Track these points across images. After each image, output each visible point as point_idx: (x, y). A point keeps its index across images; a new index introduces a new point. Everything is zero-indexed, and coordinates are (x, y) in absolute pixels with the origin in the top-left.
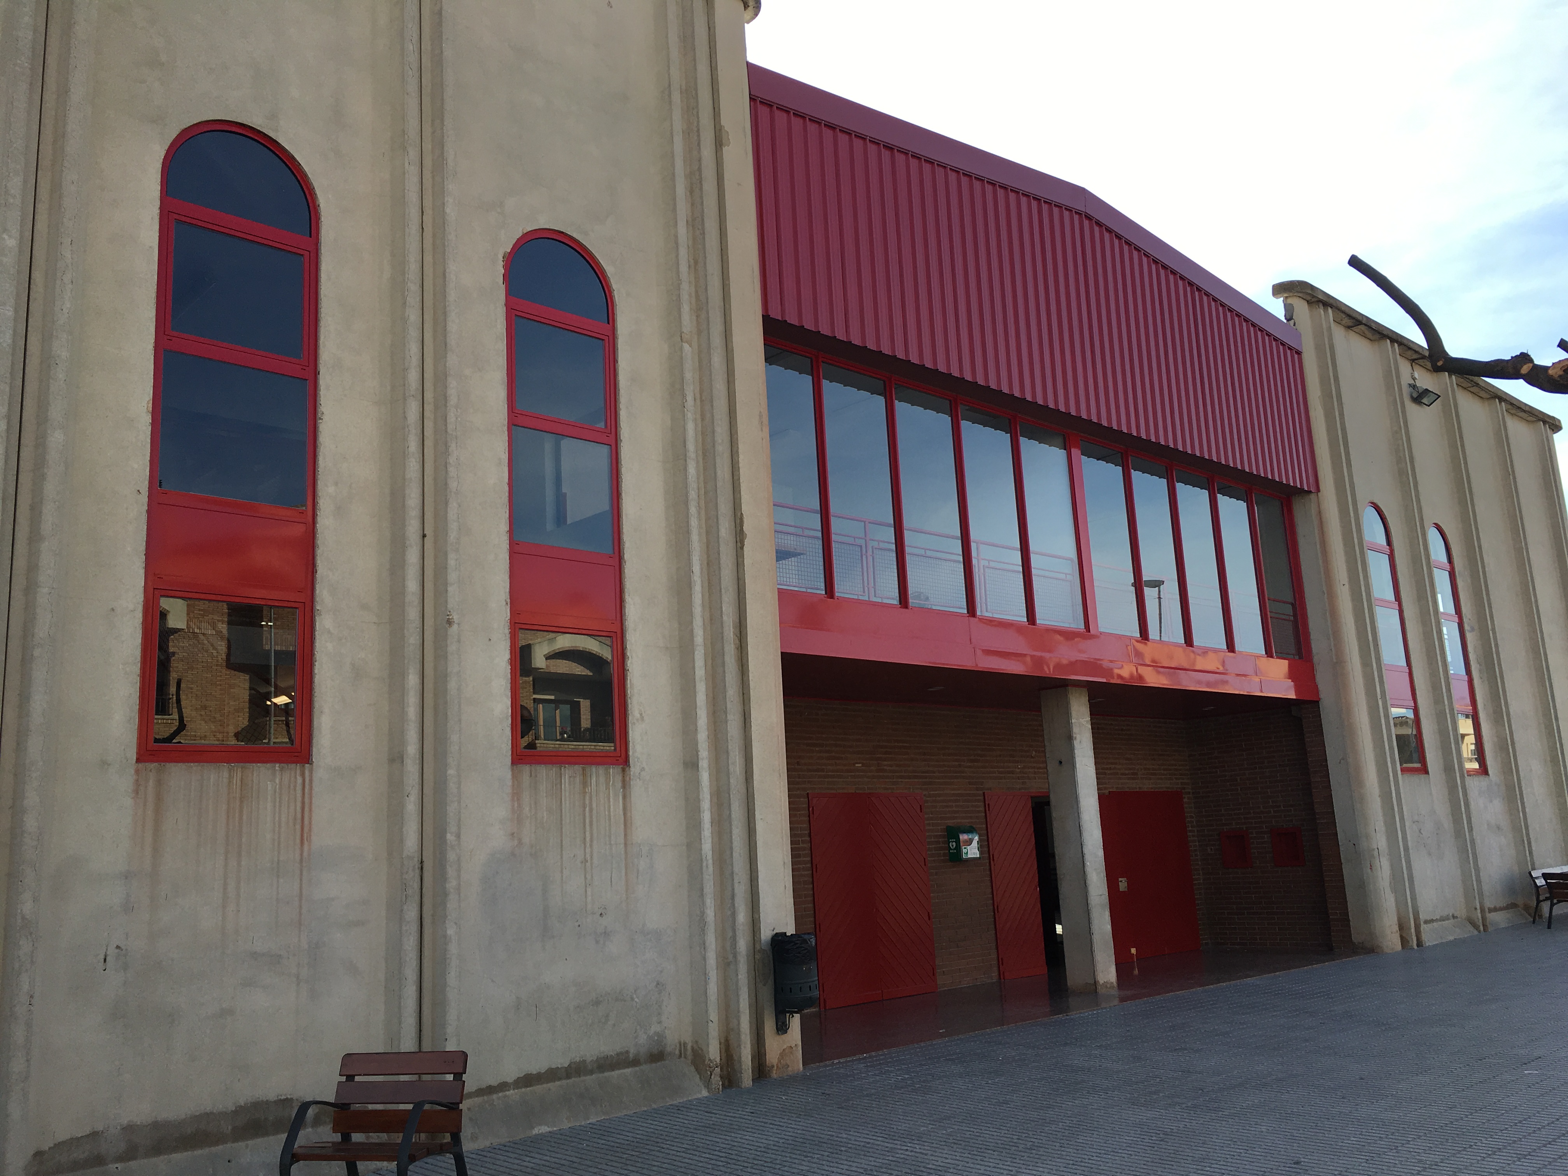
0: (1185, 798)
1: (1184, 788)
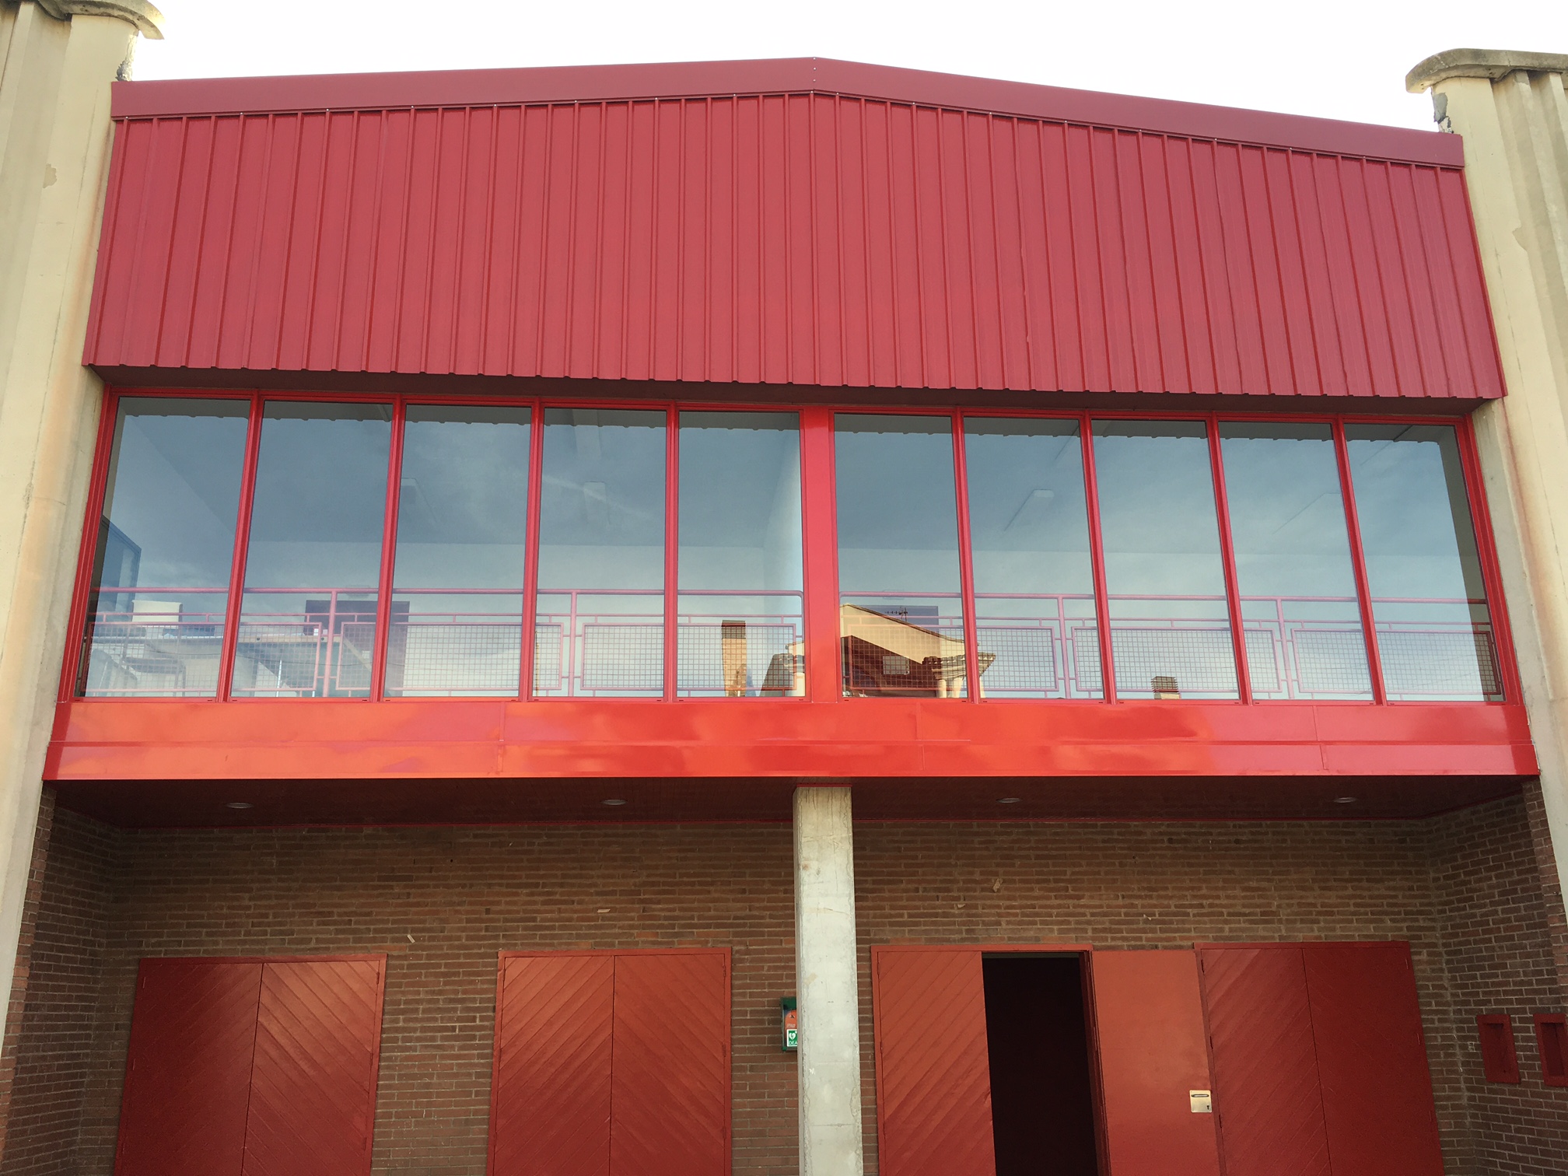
1: (1417, 937)
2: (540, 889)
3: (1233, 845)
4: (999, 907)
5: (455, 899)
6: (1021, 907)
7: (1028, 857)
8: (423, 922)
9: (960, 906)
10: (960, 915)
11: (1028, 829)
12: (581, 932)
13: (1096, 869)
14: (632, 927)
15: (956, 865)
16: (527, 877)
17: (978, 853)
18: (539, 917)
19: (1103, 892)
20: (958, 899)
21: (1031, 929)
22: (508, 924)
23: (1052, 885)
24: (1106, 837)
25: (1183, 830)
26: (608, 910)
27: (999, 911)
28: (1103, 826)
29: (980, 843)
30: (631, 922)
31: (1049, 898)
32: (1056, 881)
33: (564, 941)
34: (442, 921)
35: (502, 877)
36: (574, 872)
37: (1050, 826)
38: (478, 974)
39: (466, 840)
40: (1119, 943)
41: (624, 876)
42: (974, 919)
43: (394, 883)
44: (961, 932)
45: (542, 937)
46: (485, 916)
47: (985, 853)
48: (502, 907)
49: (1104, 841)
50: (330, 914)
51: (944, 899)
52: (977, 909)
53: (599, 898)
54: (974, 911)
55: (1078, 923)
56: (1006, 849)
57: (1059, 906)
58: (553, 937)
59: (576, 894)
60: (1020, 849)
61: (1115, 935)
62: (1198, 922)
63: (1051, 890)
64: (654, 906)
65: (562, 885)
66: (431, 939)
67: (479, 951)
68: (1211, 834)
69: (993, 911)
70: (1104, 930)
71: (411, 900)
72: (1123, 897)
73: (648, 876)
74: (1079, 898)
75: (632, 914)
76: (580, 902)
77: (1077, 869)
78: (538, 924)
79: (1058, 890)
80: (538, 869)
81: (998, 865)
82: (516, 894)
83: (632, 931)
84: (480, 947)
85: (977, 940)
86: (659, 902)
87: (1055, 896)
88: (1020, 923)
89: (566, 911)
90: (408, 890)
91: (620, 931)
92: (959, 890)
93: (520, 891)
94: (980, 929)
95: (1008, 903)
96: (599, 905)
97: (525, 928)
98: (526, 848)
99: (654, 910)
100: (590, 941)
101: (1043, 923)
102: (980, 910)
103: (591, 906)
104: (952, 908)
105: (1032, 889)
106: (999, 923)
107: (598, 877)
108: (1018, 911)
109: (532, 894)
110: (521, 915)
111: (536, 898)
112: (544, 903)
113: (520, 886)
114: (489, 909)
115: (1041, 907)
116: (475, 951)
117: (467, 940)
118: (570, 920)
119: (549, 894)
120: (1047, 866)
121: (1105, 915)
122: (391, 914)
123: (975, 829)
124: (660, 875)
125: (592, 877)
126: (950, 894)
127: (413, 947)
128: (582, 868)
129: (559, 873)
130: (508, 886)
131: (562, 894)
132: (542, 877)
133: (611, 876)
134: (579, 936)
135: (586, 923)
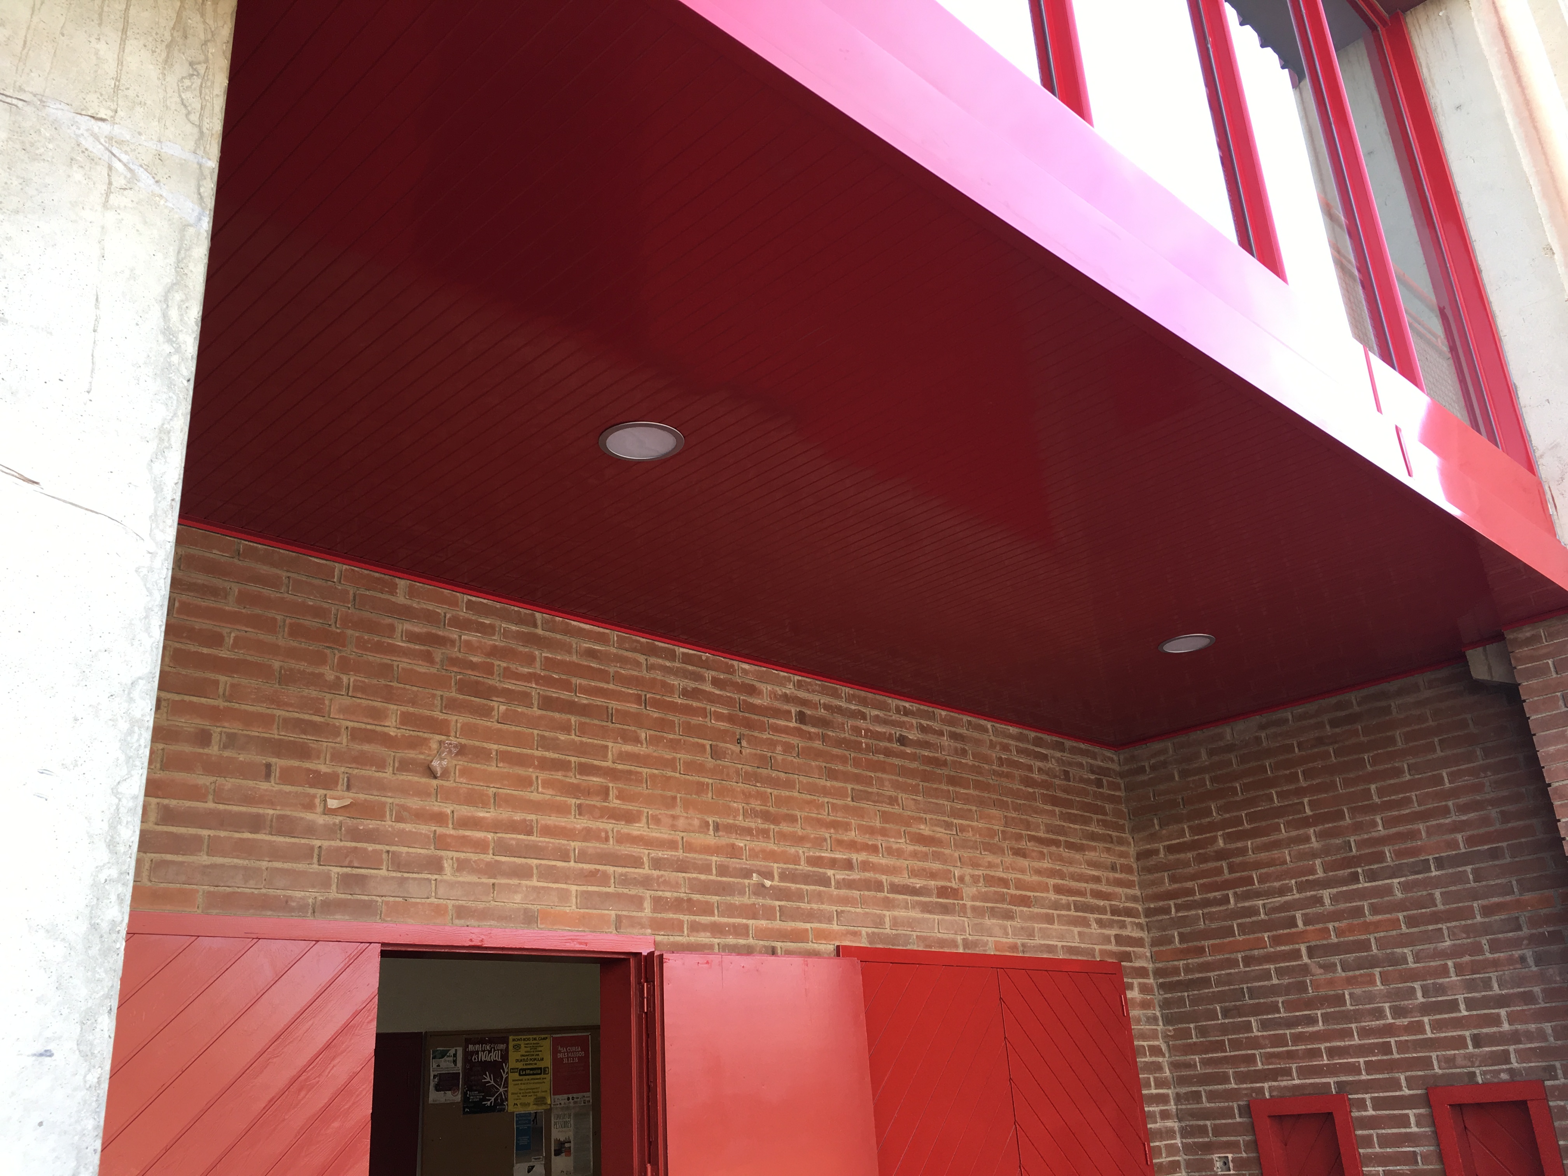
0: (1131, 987)
1: (1127, 956)
3: (895, 746)
4: (439, 818)
6: (496, 826)
7: (524, 698)
9: (333, 804)
10: (331, 831)
11: (532, 630)
13: (668, 755)
15: (335, 686)
17: (403, 664)
19: (678, 811)
20: (327, 782)
21: (514, 890)
23: (573, 779)
24: (691, 685)
25: (825, 700)
27: (440, 830)
28: (687, 659)
29: (412, 637)
31: (562, 810)
32: (584, 769)
37: (580, 633)
40: (704, 938)
42: (370, 847)
44: (325, 882)
47: (422, 668)
49: (685, 693)
51: (287, 777)
52: (382, 818)
54: (372, 824)
55: (625, 881)
56: (473, 666)
57: (588, 835)
60: (508, 674)
61: (697, 918)
62: (845, 901)
63: (574, 790)
68: (864, 717)
69: (425, 829)
70: (678, 905)
72: (717, 828)
74: (630, 818)
77: (629, 748)
79: (587, 792)
81: (451, 705)
85: (367, 908)
87: (579, 806)
88: (492, 870)
92: (337, 757)
94: (385, 879)
95: (465, 811)
101: (549, 874)
102: (388, 824)
104: (309, 806)
105: (525, 783)
106: (436, 866)
108: (490, 836)
115: (547, 831)
120: (566, 728)
121: (682, 866)
123: (401, 598)
126: (307, 765)
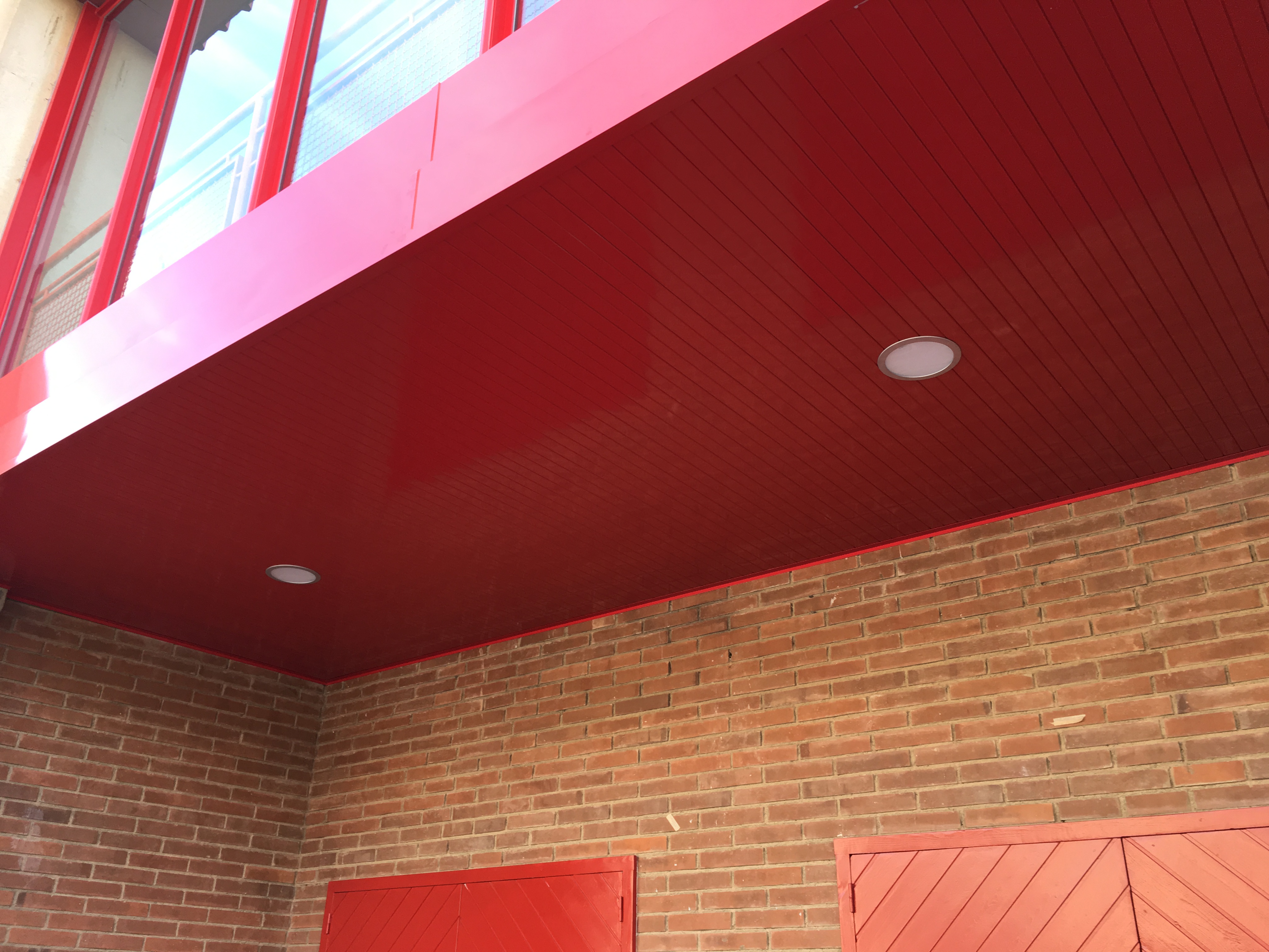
2: (906, 688)
5: (744, 732)
8: (691, 785)
12: (1021, 781)
14: (1157, 755)
16: (876, 663)
18: (914, 752)
22: (849, 775)
26: (1079, 718)
30: (1152, 742)
33: (982, 807)
34: (723, 780)
35: (823, 672)
36: (977, 636)
38: (800, 897)
39: (752, 609)
41: (1104, 626)
43: (642, 714)
45: (929, 800)
46: (800, 762)
48: (834, 738)
50: (551, 785)
53: (1054, 689)
58: (953, 798)
59: (992, 687)
64: (1211, 691)
65: (953, 671)
66: (709, 820)
67: (799, 843)
71: (669, 743)
73: (1175, 613)
75: (1149, 720)
76: (1004, 707)
78: (914, 768)
80: (895, 642)
82: (858, 706)
83: (1161, 767)
84: (800, 831)
86: (1224, 678)
89: (972, 732)
90: (662, 725)
91: (1127, 770)
93: (862, 697)
96: (1054, 707)
97: (888, 783)
98: (864, 602)
99: (1213, 701)
100: (1050, 802)
103: (1033, 714)
107: (1039, 638)
109: (889, 701)
110: (874, 752)
111: (901, 709)
112: (923, 717)
113: (861, 686)
114: (807, 745)
116: (790, 843)
117: (772, 818)
118: (986, 752)
119: (925, 695)
122: (642, 774)
124: (1211, 606)
125: (1023, 640)
127: (678, 842)
128: (993, 624)
129: (943, 643)
130: (840, 689)
131: (958, 692)
132: (906, 658)
133: (1072, 631)
134: (1016, 793)
135: (1028, 757)
